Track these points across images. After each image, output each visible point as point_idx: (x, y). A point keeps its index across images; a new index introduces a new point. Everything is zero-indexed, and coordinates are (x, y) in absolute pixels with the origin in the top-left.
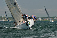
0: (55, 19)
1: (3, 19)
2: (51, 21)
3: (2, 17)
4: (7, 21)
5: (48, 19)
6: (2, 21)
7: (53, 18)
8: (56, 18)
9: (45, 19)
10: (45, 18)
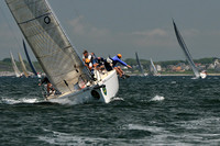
0: (212, 66)
1: (16, 67)
2: (198, 76)
3: (10, 60)
4: (31, 74)
5: (187, 68)
6: (9, 74)
7: (206, 62)
8: (216, 62)
9: (174, 68)
10: (175, 63)
